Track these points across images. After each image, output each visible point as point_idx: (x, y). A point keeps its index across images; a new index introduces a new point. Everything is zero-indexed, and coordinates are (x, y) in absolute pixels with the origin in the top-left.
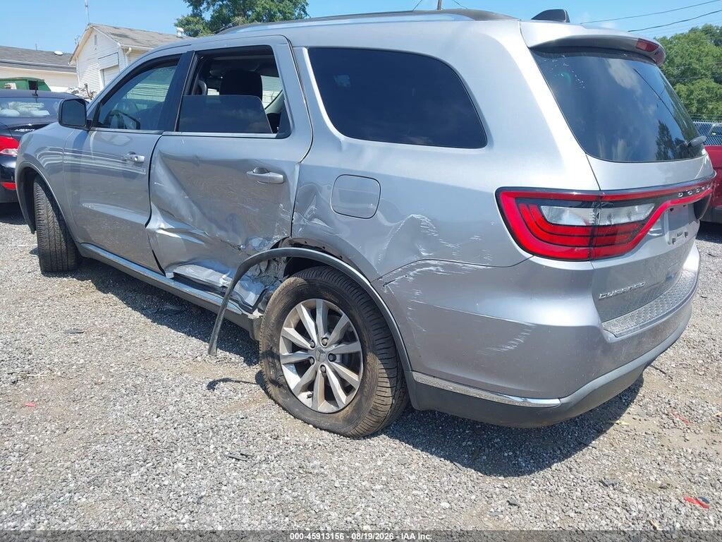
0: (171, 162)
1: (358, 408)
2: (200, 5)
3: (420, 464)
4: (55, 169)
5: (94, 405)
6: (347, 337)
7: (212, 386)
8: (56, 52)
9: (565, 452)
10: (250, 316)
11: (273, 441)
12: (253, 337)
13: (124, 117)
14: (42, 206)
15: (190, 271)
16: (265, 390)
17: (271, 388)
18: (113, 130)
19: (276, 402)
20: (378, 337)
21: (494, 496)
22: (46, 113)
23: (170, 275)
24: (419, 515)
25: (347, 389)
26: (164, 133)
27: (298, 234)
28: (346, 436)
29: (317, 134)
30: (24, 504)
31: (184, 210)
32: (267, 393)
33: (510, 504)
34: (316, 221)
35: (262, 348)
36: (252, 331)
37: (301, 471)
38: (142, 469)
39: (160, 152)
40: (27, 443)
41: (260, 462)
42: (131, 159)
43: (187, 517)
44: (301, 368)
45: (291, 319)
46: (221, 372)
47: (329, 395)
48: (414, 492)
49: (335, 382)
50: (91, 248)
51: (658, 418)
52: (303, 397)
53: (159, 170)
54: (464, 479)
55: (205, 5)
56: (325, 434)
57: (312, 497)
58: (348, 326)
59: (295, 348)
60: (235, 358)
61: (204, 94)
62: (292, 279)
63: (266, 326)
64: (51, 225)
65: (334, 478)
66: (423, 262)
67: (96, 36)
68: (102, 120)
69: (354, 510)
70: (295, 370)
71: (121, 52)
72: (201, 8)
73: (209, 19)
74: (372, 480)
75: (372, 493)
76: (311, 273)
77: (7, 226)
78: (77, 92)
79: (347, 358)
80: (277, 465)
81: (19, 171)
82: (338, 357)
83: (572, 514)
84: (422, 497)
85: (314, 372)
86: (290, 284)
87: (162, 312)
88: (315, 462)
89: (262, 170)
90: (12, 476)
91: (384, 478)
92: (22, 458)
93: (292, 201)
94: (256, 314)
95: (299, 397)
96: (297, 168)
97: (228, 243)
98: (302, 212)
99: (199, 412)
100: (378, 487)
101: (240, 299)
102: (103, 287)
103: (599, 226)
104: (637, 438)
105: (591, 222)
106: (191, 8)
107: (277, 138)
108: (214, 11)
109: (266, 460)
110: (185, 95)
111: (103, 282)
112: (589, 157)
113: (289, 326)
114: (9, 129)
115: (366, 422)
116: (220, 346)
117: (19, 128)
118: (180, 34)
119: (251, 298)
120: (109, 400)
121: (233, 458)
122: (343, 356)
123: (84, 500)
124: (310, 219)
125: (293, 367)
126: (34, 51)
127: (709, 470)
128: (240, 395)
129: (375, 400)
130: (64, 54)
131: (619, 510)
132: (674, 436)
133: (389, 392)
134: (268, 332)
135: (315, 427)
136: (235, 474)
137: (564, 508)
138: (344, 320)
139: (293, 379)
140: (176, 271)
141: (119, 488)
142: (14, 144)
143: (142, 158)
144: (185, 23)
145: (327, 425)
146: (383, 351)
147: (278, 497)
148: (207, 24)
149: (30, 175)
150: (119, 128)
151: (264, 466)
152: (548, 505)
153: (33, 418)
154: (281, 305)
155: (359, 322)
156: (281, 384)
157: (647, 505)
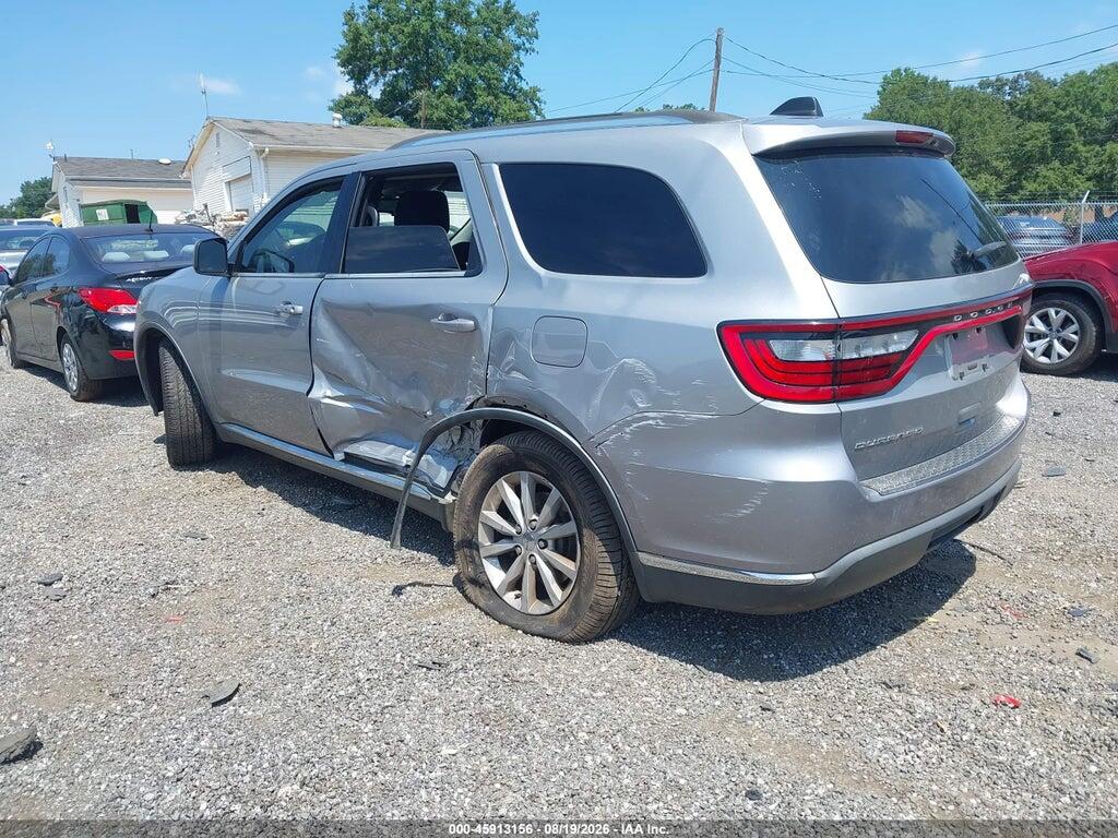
0: (336, 312)
1: (575, 603)
2: (365, 78)
3: (655, 670)
4: (188, 328)
5: (252, 616)
6: (560, 517)
7: (398, 591)
8: (161, 161)
9: (843, 652)
10: (441, 501)
11: (471, 648)
12: (446, 527)
13: (272, 255)
14: (171, 378)
15: (365, 449)
16: (463, 592)
17: (469, 589)
18: (260, 274)
19: (477, 606)
20: (597, 512)
21: (744, 701)
22: (164, 254)
23: (339, 456)
24: (648, 723)
25: (563, 581)
26: (327, 276)
27: (494, 391)
28: (563, 641)
29: (513, 270)
30: (183, 718)
31: (355, 373)
32: (466, 596)
33: (763, 709)
34: (515, 374)
35: (457, 538)
36: (445, 520)
37: (506, 679)
38: (315, 681)
39: (323, 300)
40: (177, 658)
41: (457, 671)
42: (286, 311)
43: (370, 726)
44: (506, 560)
45: (491, 500)
46: (407, 576)
47: (542, 593)
48: (644, 699)
49: (547, 574)
50: (235, 429)
51: (980, 613)
52: (510, 597)
53: (322, 323)
54: (708, 684)
55: (372, 77)
56: (538, 640)
57: (519, 705)
58: (560, 501)
59: (498, 536)
60: (424, 557)
61: (375, 225)
62: (490, 448)
63: (461, 510)
64: (182, 401)
65: (546, 686)
66: (640, 415)
67: (218, 134)
68: (245, 263)
69: (568, 719)
70: (498, 565)
71: (254, 155)
72: (367, 82)
73: (379, 97)
74: (593, 688)
75: (592, 700)
76: (513, 439)
77: (118, 409)
78: (194, 216)
79: (561, 543)
80: (476, 674)
81: (140, 333)
82: (550, 543)
83: (840, 718)
84: (653, 703)
85: (522, 565)
86: (488, 455)
87: (330, 508)
88: (524, 670)
89: (450, 317)
90: (165, 692)
91: (608, 685)
92: (174, 674)
93: (486, 351)
94: (449, 498)
95: (504, 598)
96: (490, 311)
97: (411, 410)
98: (497, 365)
99: (381, 620)
100: (600, 694)
101: (428, 481)
102: (252, 480)
103: (842, 361)
104: (945, 636)
105: (832, 356)
106: (352, 82)
107: (465, 276)
108: (384, 84)
109: (464, 669)
110: (351, 227)
111: (250, 474)
112: (825, 279)
113: (489, 509)
114: (118, 279)
115: (587, 621)
116: (405, 543)
117: (131, 277)
118: (336, 123)
119: (442, 477)
120: (270, 611)
121: (423, 667)
122: (556, 541)
123: (250, 713)
124: (508, 372)
125: (496, 560)
126: (130, 161)
127: (1034, 669)
128: (431, 600)
129: (596, 592)
130: (173, 162)
131: (899, 712)
132: (996, 634)
133: (613, 581)
134: (463, 517)
135: (525, 632)
136: (426, 684)
137: (830, 711)
138: (555, 495)
139: (496, 576)
140: (347, 450)
141: (289, 701)
142: (130, 299)
143: (300, 309)
144: (343, 106)
145: (540, 629)
146: (604, 529)
147: (477, 706)
148: (376, 103)
149: (154, 339)
150: (265, 272)
151: (461, 674)
152: (811, 710)
153: (181, 633)
154: (478, 483)
155: (572, 494)
156: (481, 583)
157: (938, 707)
